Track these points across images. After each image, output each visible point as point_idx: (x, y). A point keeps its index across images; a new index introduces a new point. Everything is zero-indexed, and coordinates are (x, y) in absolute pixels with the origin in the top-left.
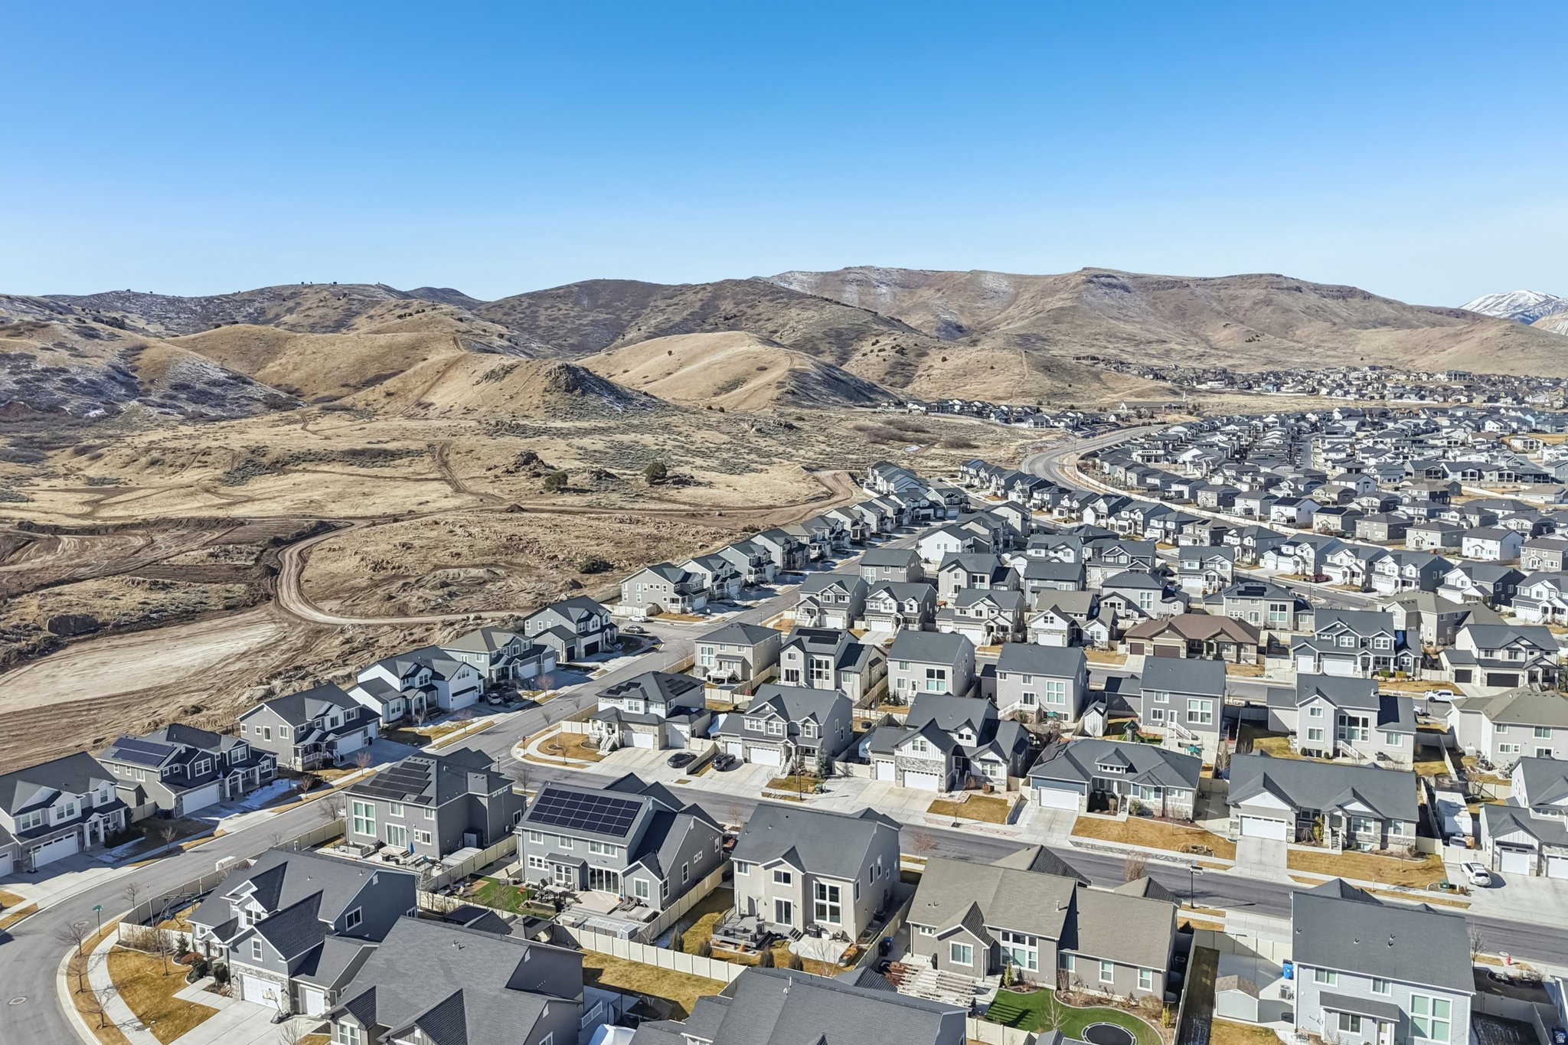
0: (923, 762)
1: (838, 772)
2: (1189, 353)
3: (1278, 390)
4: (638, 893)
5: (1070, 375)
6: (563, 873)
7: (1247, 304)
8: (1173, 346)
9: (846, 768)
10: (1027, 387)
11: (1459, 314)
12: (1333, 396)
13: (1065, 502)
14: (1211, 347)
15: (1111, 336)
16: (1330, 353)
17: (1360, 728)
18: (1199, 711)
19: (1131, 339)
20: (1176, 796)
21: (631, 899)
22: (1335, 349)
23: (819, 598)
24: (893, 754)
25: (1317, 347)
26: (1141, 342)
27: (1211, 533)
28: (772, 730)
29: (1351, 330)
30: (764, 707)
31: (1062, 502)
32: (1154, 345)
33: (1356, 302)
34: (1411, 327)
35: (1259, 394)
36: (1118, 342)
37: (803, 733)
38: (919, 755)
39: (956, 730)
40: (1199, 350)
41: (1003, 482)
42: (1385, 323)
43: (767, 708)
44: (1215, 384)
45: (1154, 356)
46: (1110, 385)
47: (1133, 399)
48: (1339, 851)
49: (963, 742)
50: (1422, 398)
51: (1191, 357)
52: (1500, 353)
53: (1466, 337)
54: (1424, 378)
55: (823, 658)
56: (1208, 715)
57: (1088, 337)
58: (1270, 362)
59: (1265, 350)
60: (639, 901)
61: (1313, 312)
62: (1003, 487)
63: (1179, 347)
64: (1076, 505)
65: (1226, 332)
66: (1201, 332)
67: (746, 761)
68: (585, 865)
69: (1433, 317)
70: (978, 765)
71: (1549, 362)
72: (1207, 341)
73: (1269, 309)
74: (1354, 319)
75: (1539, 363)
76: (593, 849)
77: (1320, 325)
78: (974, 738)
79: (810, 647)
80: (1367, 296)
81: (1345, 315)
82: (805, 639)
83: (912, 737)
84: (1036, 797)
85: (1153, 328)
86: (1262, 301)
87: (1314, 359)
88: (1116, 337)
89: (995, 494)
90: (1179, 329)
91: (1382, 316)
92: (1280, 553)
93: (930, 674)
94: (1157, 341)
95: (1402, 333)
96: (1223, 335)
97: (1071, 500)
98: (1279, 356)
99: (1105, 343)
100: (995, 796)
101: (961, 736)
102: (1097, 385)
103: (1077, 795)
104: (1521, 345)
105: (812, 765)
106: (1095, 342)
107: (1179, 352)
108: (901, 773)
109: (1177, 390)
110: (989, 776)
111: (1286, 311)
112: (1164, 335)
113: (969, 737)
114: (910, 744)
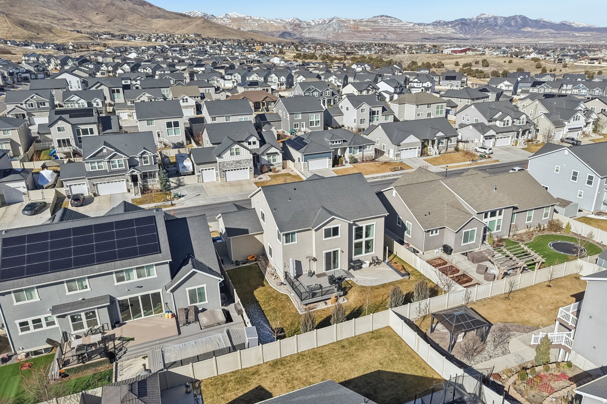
0: (238, 162)
1: (173, 185)
2: (84, 25)
3: (135, 39)
4: (193, 301)
5: (36, 29)
6: (84, 321)
7: (104, 5)
8: (75, 21)
9: (179, 180)
10: (14, 33)
11: (185, 16)
12: (157, 42)
13: (104, 68)
14: (93, 23)
15: (44, 15)
16: (143, 28)
17: (376, 115)
18: (315, 120)
19: (54, 17)
20: (368, 149)
21: (187, 310)
22: (144, 26)
23: (24, 106)
24: (216, 162)
25: (138, 25)
26: (60, 19)
27: (190, 74)
28: (115, 166)
29: (149, 19)
30: (102, 150)
31: (102, 68)
32: (67, 21)
33: (147, 7)
34: (169, 19)
35: (127, 41)
36: (48, 18)
37: (141, 163)
38: (236, 158)
39: (246, 140)
40: (88, 24)
41: (59, 62)
42: (159, 17)
43: (105, 151)
44: (107, 36)
45: (68, 26)
46: (58, 35)
47: (73, 41)
48: (438, 156)
49: (252, 147)
50: (191, 42)
51: (86, 27)
52: (203, 30)
53: (190, 23)
54: (187, 36)
55: (88, 127)
56: (318, 121)
57: (32, 15)
58: (121, 30)
59: (117, 26)
60: (196, 308)
61: (132, 10)
62: (60, 64)
63: (79, 22)
64: (110, 69)
65: (98, 17)
66: (86, 16)
67: (95, 195)
68: (112, 300)
69: (176, 16)
70: (265, 158)
71: (219, 34)
72: (91, 21)
73: (114, 8)
74: (148, 15)
75: (216, 34)
76: (120, 279)
77: (136, 16)
78: (258, 143)
79: (75, 120)
80: (151, 5)
81: (144, 12)
82: (66, 117)
83: (229, 147)
84: (306, 166)
85: (63, 13)
86: (110, 4)
87: (138, 30)
88: (46, 16)
89: (56, 69)
90: (76, 14)
91: (158, 14)
92: (225, 79)
93: (169, 125)
94: (68, 19)
95: (168, 21)
96: (97, 18)
97: (108, 67)
98: (123, 28)
99: (41, 19)
100: (280, 173)
101: (250, 143)
102: (52, 35)
103: (328, 159)
104: (209, 27)
105: (155, 184)
106: (36, 18)
107: (80, 25)
108: (223, 172)
109: (92, 38)
110: (272, 163)
111: (121, 9)
112: (70, 17)
113: (254, 143)
114: (229, 152)
